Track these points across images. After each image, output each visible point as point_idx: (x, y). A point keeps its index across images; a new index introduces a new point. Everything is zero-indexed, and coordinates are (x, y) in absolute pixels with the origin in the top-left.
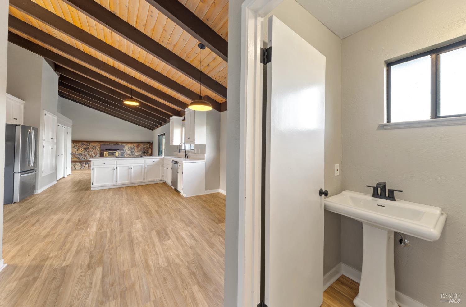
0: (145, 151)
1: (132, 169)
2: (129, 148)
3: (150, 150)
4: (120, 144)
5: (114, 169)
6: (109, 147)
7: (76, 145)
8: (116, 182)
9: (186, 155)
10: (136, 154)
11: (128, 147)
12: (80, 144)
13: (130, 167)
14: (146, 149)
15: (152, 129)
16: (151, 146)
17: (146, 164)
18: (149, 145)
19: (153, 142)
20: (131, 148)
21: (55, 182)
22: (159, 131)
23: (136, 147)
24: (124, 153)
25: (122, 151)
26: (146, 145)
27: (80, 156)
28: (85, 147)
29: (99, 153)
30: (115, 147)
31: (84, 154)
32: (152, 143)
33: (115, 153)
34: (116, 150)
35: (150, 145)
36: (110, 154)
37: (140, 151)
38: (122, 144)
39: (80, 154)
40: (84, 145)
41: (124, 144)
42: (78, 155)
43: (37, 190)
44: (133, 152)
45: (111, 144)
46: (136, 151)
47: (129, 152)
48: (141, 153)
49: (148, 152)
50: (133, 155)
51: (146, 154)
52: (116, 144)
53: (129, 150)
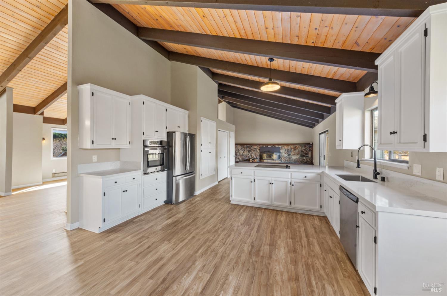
0: (304, 154)
1: (274, 184)
2: (285, 150)
3: (310, 153)
4: (277, 146)
5: (252, 182)
6: (267, 150)
7: (243, 147)
8: (255, 199)
9: (378, 174)
10: (294, 157)
11: (284, 150)
12: (245, 147)
13: (271, 182)
14: (305, 152)
15: (312, 126)
16: (311, 149)
20: (288, 151)
21: (217, 183)
22: (320, 127)
23: (293, 150)
24: (281, 156)
25: (278, 154)
26: (305, 147)
27: (245, 157)
28: (249, 149)
29: (259, 155)
30: (272, 150)
31: (248, 155)
32: (312, 144)
33: (272, 156)
34: (273, 152)
35: (309, 147)
36: (267, 156)
37: (298, 154)
38: (279, 146)
39: (245, 156)
40: (248, 147)
41: (281, 146)
42: (244, 156)
43: (196, 191)
44: (289, 155)
45: (268, 146)
46: (293, 154)
47: (286, 155)
48: (299, 156)
49: (307, 155)
50: (289, 158)
51: (304, 158)
52: (273, 146)
53: (285, 153)
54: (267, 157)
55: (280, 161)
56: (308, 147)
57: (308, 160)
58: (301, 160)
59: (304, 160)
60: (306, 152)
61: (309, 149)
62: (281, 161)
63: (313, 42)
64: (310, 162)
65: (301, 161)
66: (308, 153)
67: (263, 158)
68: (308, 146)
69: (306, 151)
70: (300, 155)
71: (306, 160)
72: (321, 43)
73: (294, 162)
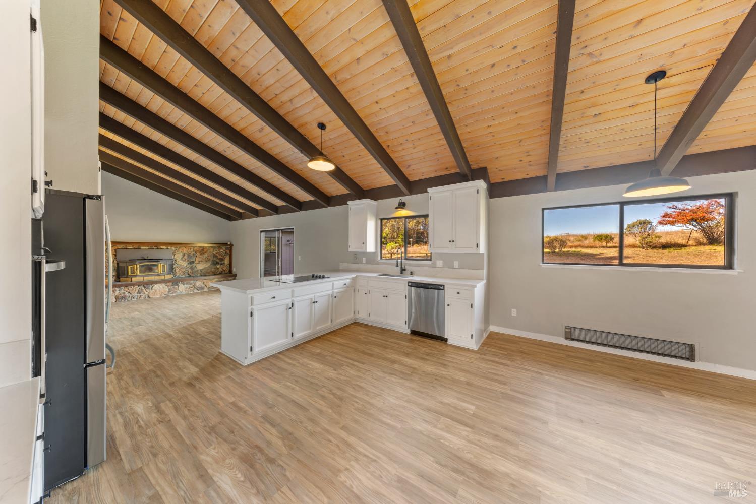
0: (218, 261)
2: (184, 255)
3: (228, 258)
4: (164, 247)
6: (137, 255)
9: (405, 270)
10: (200, 267)
11: (181, 254)
13: (314, 300)
14: (219, 257)
17: (335, 291)
18: (224, 248)
19: (234, 243)
20: (189, 256)
23: (198, 254)
24: (174, 266)
25: (169, 262)
26: (219, 248)
30: (155, 254)
32: (231, 246)
33: (155, 268)
34: (157, 261)
35: (226, 249)
36: (143, 269)
37: (208, 260)
38: (169, 248)
41: (173, 248)
44: (192, 263)
45: (142, 248)
46: (199, 262)
47: (185, 264)
48: (209, 264)
49: (223, 262)
50: (192, 268)
51: (218, 266)
52: (156, 247)
53: (183, 259)
54: (141, 271)
55: (172, 276)
56: (224, 249)
57: (224, 269)
58: (213, 269)
59: (218, 269)
60: (222, 257)
61: (226, 252)
62: (175, 275)
64: (228, 272)
65: (213, 272)
66: (225, 258)
67: (130, 274)
69: (221, 255)
70: (210, 262)
71: (220, 269)
73: (200, 274)
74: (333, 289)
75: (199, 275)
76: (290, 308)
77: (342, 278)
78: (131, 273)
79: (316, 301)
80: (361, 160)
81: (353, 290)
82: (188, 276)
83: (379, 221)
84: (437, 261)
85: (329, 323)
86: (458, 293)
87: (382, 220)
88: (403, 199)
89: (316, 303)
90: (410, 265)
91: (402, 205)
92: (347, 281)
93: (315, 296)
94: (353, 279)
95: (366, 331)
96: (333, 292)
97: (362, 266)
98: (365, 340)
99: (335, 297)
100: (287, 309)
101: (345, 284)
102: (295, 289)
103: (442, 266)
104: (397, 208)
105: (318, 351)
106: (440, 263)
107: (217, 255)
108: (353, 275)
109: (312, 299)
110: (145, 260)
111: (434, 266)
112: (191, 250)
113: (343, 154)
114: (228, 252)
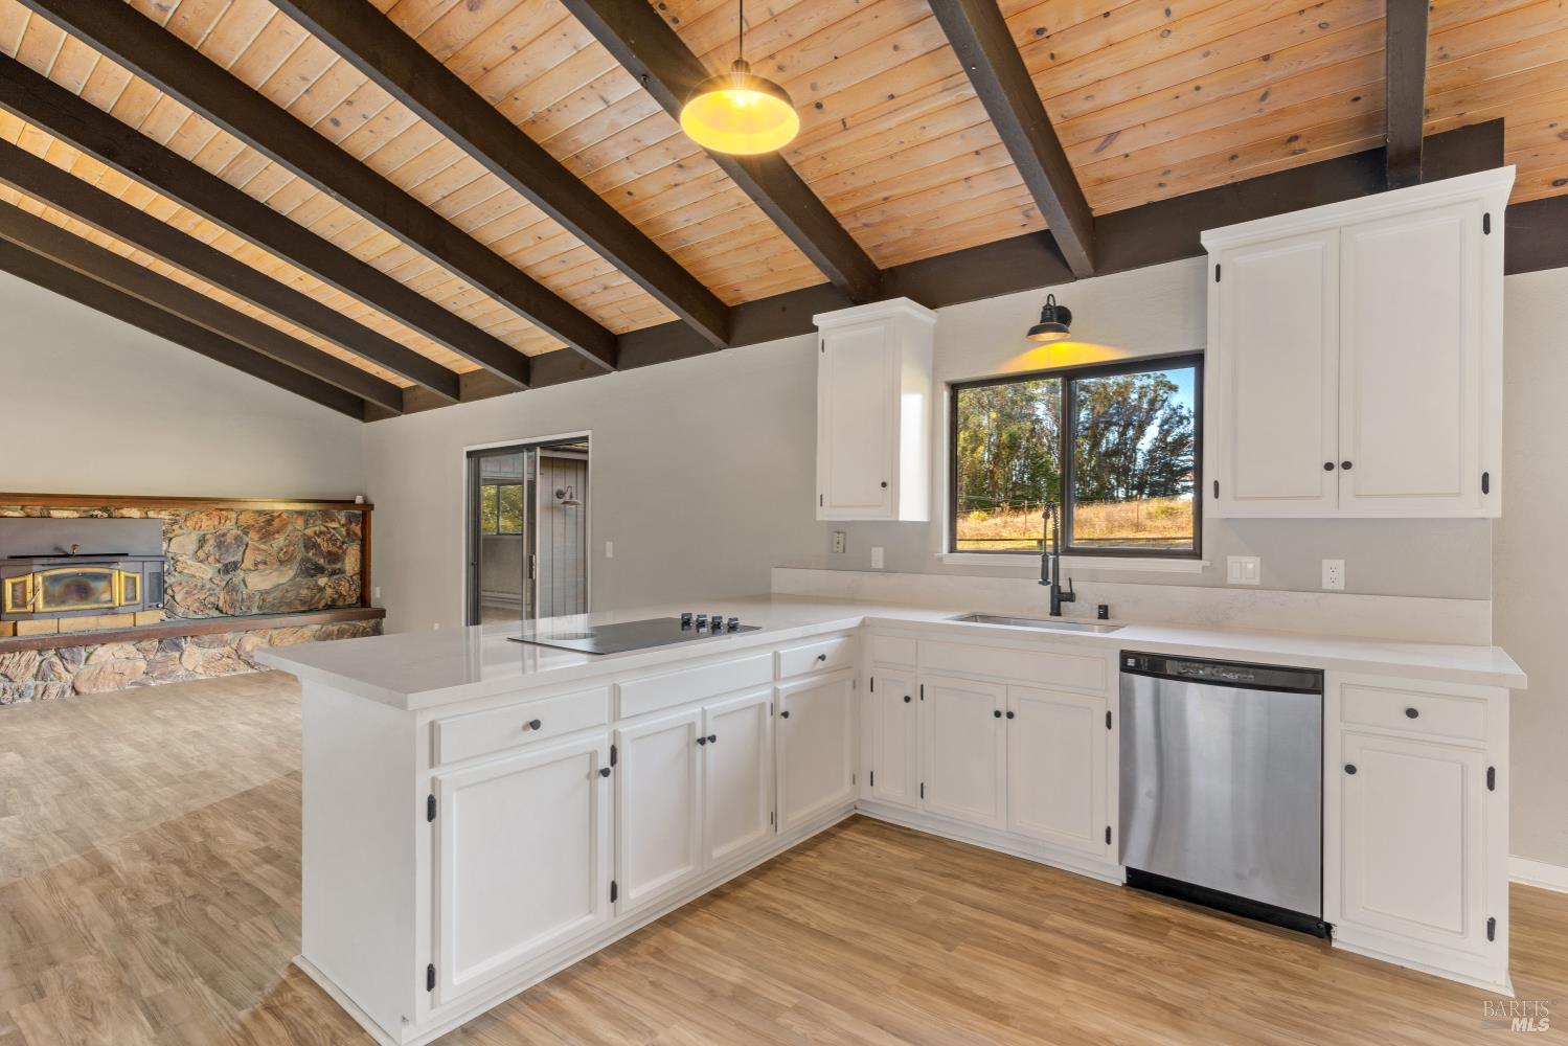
0: (322, 561)
1: (717, 742)
2: (202, 541)
3: (354, 552)
4: (134, 513)
6: (39, 539)
8: (614, 898)
9: (1071, 597)
10: (259, 582)
11: (195, 537)
13: (700, 733)
14: (325, 546)
16: (355, 529)
17: (782, 686)
18: (342, 516)
19: (373, 499)
20: (220, 545)
23: (254, 536)
24: (169, 580)
25: (151, 567)
30: (97, 536)
32: (368, 507)
33: (100, 585)
34: (108, 560)
35: (349, 521)
36: (57, 589)
37: (285, 560)
38: (151, 514)
41: (163, 515)
44: (230, 568)
45: (55, 514)
46: (256, 564)
47: (206, 572)
48: (291, 573)
49: (338, 566)
50: (230, 588)
51: (322, 581)
52: (104, 509)
53: (201, 554)
54: (49, 599)
55: (162, 614)
56: (343, 521)
57: (343, 590)
58: (304, 592)
59: (322, 589)
60: (335, 549)
61: (348, 530)
62: (171, 612)
63: (1040, 31)
64: (354, 600)
65: (303, 602)
66: (345, 552)
67: (9, 607)
68: (343, 513)
69: (333, 540)
70: (295, 567)
71: (329, 591)
72: (1052, 56)
73: (260, 608)
74: (776, 677)
75: (255, 611)
76: (605, 773)
77: (811, 629)
78: (15, 605)
79: (709, 734)
80: (893, 122)
81: (850, 683)
82: (216, 613)
83: (946, 395)
84: (1231, 559)
85: (764, 826)
86: (1412, 713)
87: (955, 388)
88: (1063, 294)
89: (708, 743)
90: (1094, 577)
91: (1057, 319)
92: (829, 645)
93: (704, 712)
94: (849, 634)
95: (918, 868)
96: (776, 691)
97: (867, 580)
98: (933, 915)
99: (785, 715)
100: (589, 776)
101: (822, 658)
102: (625, 683)
103: (1256, 581)
104: (1034, 331)
105: (735, 974)
106: (1245, 567)
107: (319, 540)
108: (850, 619)
109: (691, 726)
110: (63, 556)
111: (1217, 581)
112: (230, 524)
113: (818, 96)
114: (357, 529)
